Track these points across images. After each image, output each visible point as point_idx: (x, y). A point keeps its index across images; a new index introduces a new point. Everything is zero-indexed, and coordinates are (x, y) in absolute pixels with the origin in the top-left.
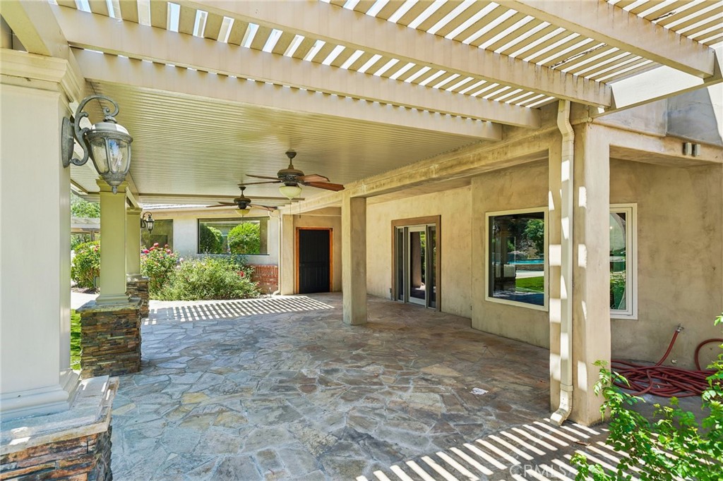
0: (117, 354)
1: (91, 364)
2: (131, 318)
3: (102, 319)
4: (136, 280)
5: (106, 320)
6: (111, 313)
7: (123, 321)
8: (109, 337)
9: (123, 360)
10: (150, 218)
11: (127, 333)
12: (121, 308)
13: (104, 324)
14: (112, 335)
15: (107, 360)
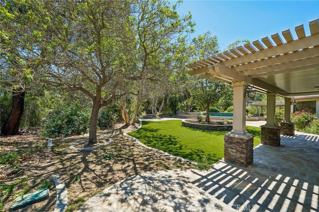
0: (271, 140)
1: (263, 140)
2: (275, 131)
3: (266, 130)
4: (288, 122)
5: (268, 130)
6: (269, 128)
7: (273, 131)
8: (268, 135)
9: (273, 142)
10: (295, 101)
11: (274, 135)
12: (272, 127)
13: (267, 131)
14: (269, 134)
15: (267, 140)
